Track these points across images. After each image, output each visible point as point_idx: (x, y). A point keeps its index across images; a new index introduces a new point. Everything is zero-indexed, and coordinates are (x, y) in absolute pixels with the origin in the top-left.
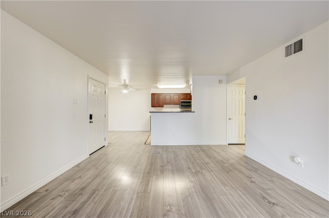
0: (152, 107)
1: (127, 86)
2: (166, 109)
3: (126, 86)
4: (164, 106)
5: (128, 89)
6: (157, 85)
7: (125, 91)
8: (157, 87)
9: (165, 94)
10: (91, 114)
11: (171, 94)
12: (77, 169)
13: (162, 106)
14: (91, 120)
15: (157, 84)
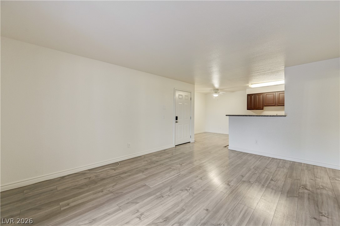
0: (247, 109)
1: (218, 90)
2: (268, 111)
3: (216, 91)
4: (265, 108)
5: (218, 93)
6: (248, 85)
7: (216, 95)
8: (248, 87)
9: (265, 94)
10: (177, 116)
11: (274, 93)
12: (163, 151)
13: (261, 108)
14: (177, 121)
15: (248, 83)
